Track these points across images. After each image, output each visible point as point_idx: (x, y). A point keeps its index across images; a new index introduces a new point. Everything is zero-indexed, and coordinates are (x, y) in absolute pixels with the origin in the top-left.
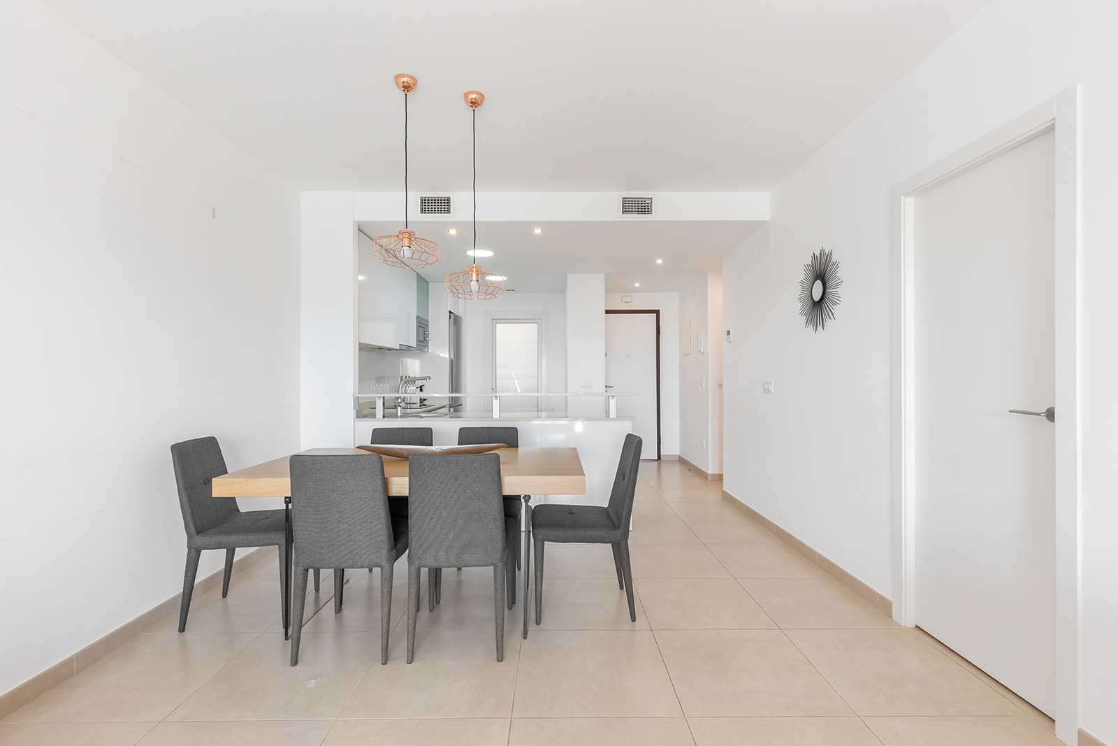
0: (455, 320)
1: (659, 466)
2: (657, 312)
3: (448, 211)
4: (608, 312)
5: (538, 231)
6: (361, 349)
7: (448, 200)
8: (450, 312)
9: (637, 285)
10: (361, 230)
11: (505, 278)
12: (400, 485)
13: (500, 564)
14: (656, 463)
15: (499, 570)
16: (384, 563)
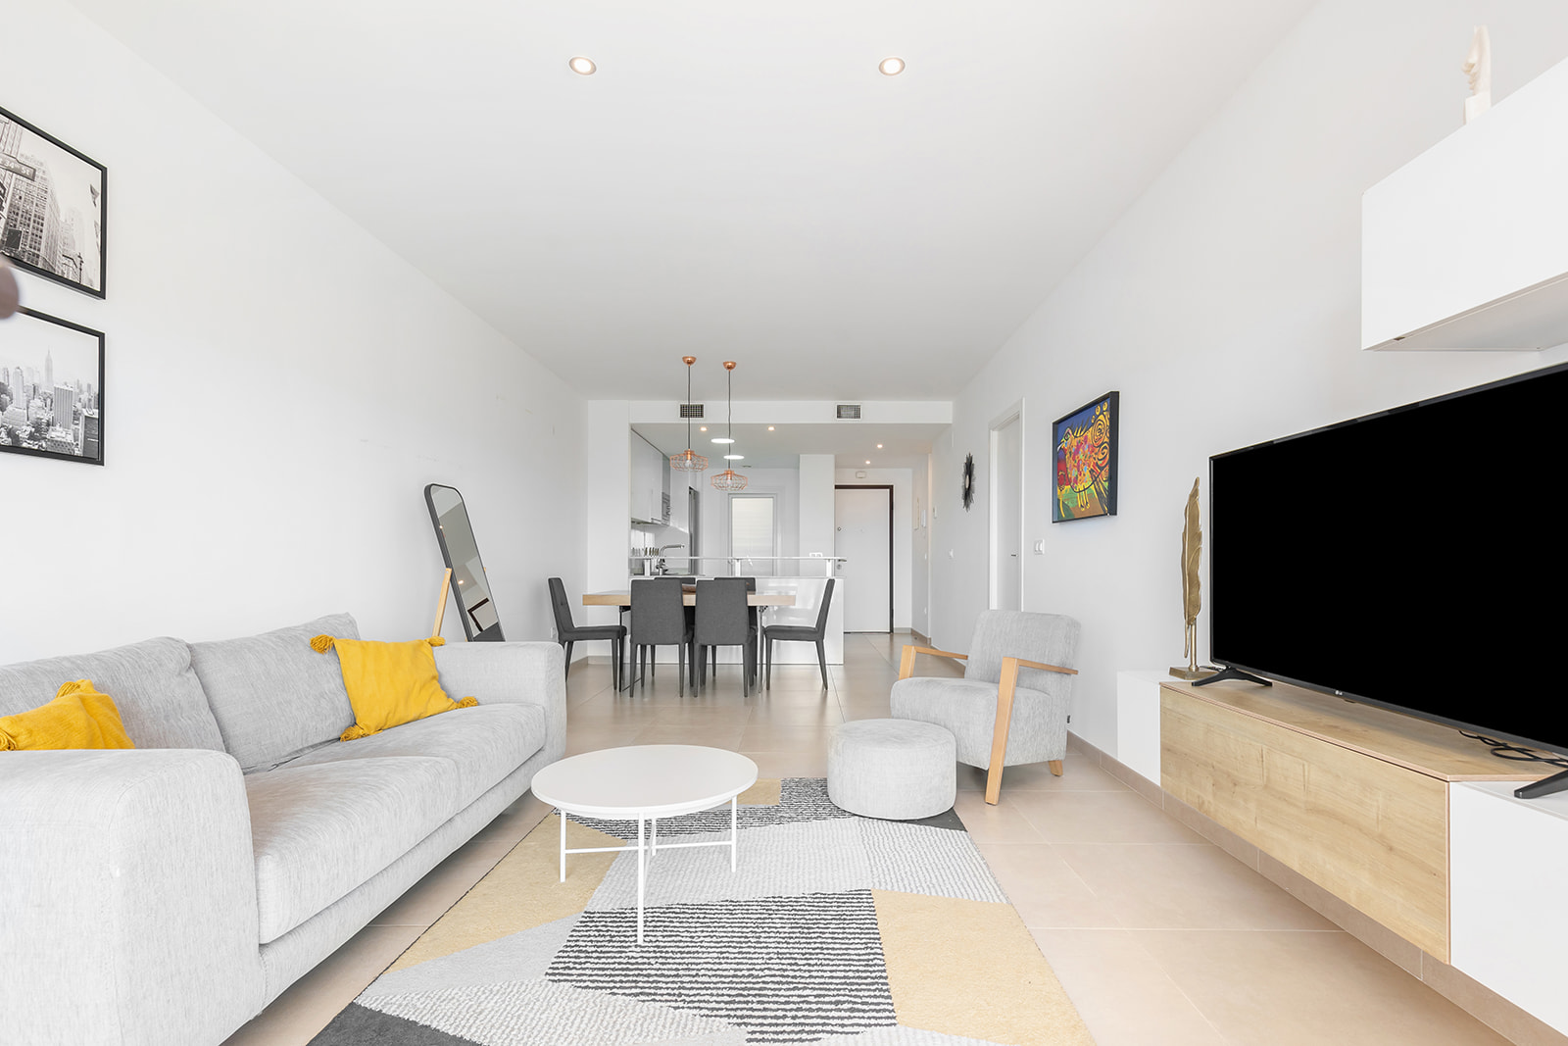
0: (694, 495)
1: (891, 639)
2: (891, 488)
3: (702, 416)
4: (837, 487)
5: (771, 429)
6: (633, 522)
7: (702, 406)
8: (690, 488)
9: (868, 462)
10: (633, 429)
11: (742, 457)
12: (690, 600)
13: (746, 644)
14: (888, 635)
15: (746, 647)
16: (681, 642)
